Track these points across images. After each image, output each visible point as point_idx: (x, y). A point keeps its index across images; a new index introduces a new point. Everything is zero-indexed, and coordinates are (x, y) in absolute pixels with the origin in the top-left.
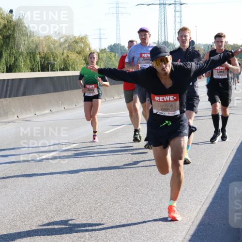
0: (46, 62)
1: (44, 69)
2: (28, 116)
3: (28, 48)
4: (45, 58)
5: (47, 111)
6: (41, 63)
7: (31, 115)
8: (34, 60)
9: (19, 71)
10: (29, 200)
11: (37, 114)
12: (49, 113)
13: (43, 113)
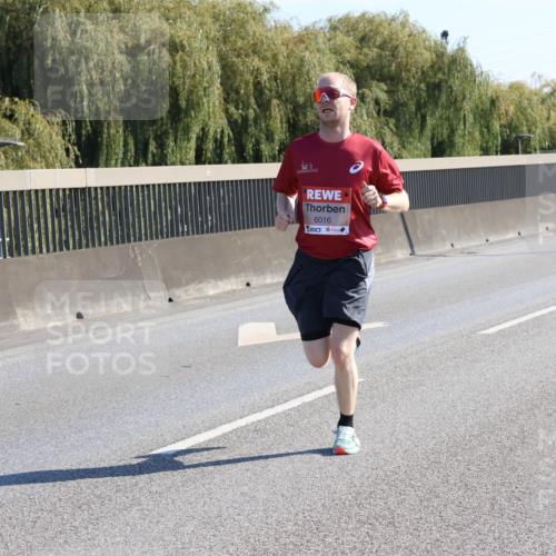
0: (514, 135)
1: (508, 148)
2: (473, 244)
3: (477, 107)
4: (511, 126)
5: (512, 235)
6: (502, 137)
7: (477, 243)
8: (489, 131)
9: (459, 155)
10: (466, 412)
11: (491, 239)
12: (515, 239)
13: (502, 238)
